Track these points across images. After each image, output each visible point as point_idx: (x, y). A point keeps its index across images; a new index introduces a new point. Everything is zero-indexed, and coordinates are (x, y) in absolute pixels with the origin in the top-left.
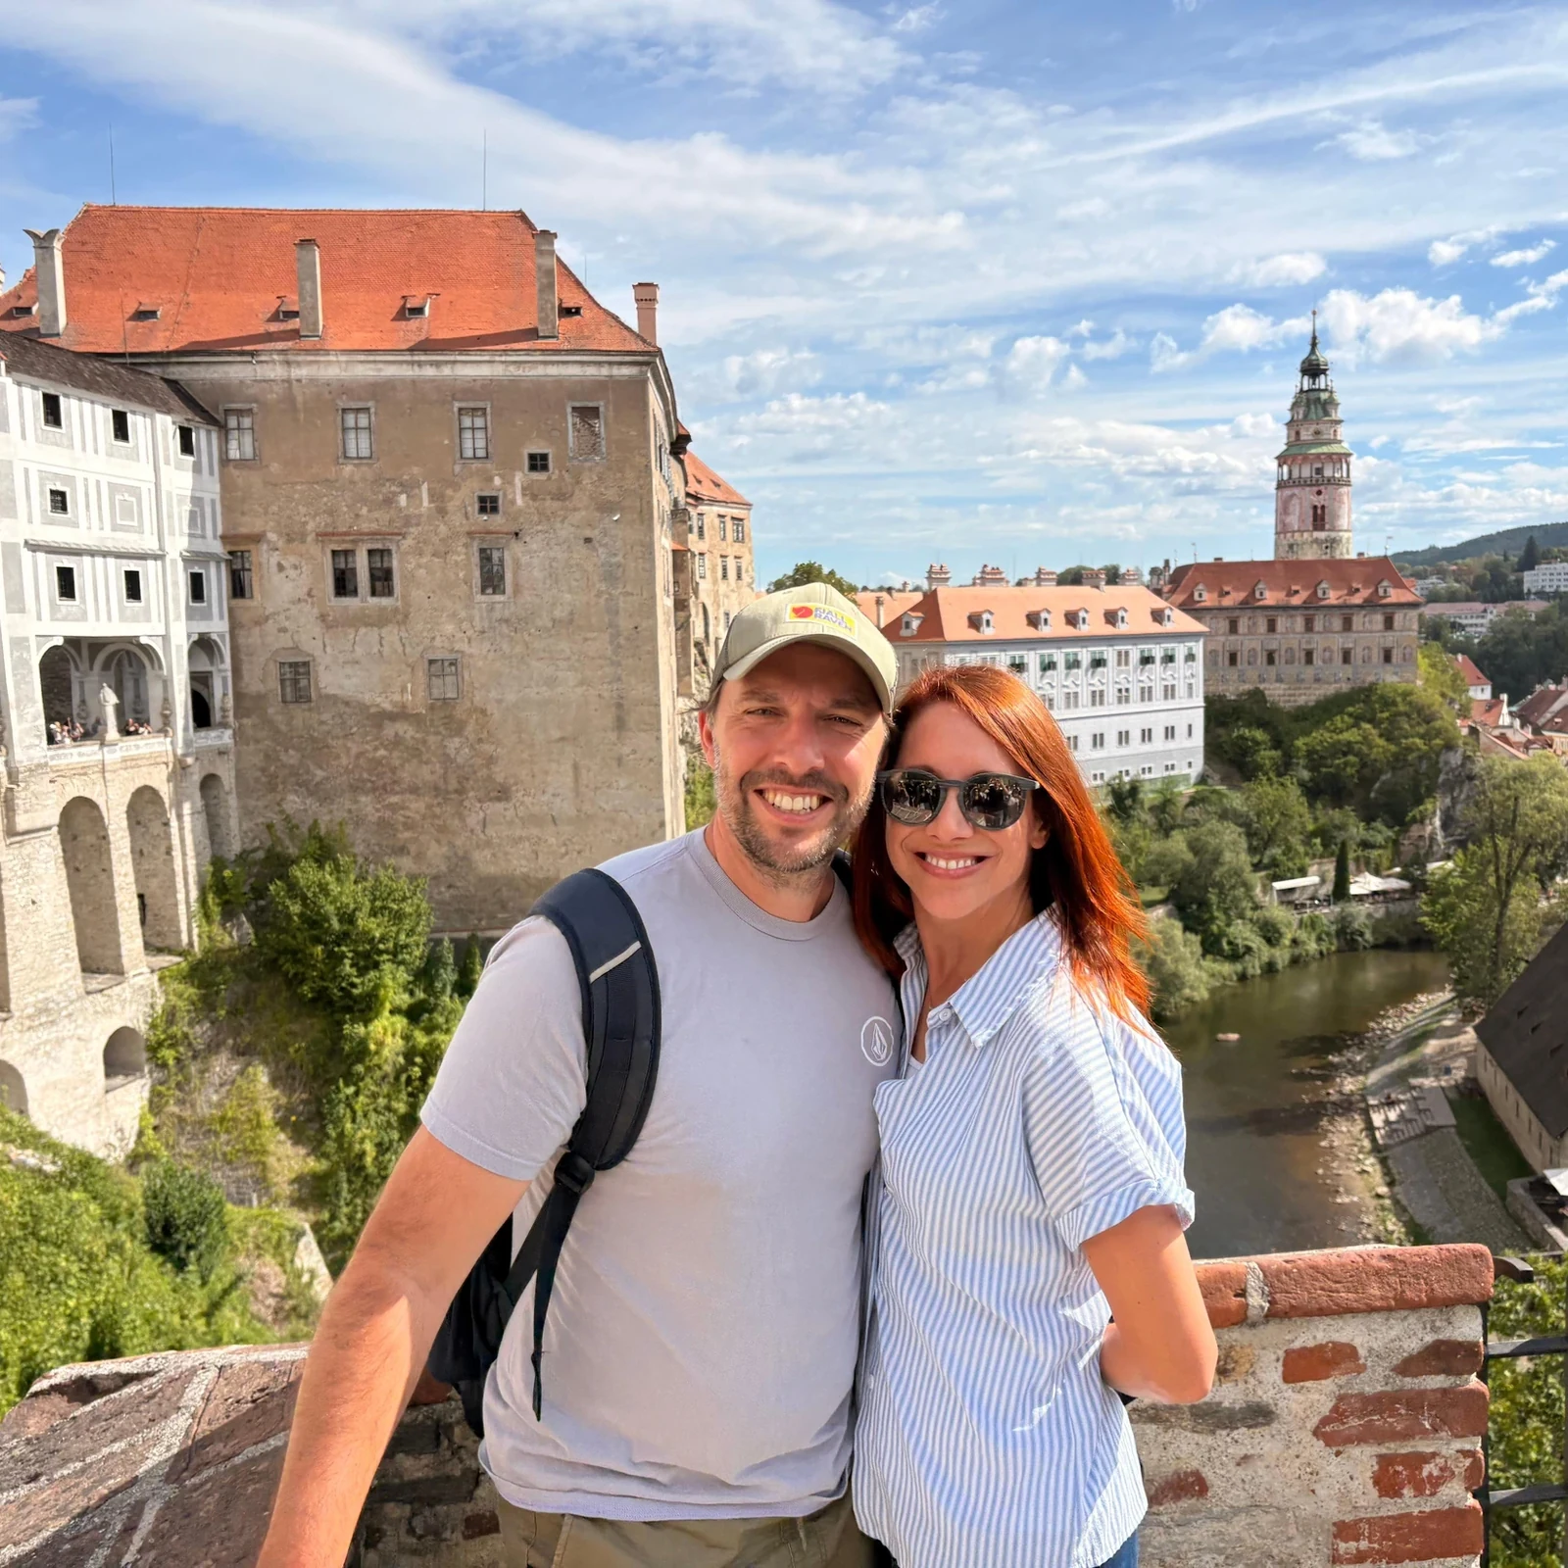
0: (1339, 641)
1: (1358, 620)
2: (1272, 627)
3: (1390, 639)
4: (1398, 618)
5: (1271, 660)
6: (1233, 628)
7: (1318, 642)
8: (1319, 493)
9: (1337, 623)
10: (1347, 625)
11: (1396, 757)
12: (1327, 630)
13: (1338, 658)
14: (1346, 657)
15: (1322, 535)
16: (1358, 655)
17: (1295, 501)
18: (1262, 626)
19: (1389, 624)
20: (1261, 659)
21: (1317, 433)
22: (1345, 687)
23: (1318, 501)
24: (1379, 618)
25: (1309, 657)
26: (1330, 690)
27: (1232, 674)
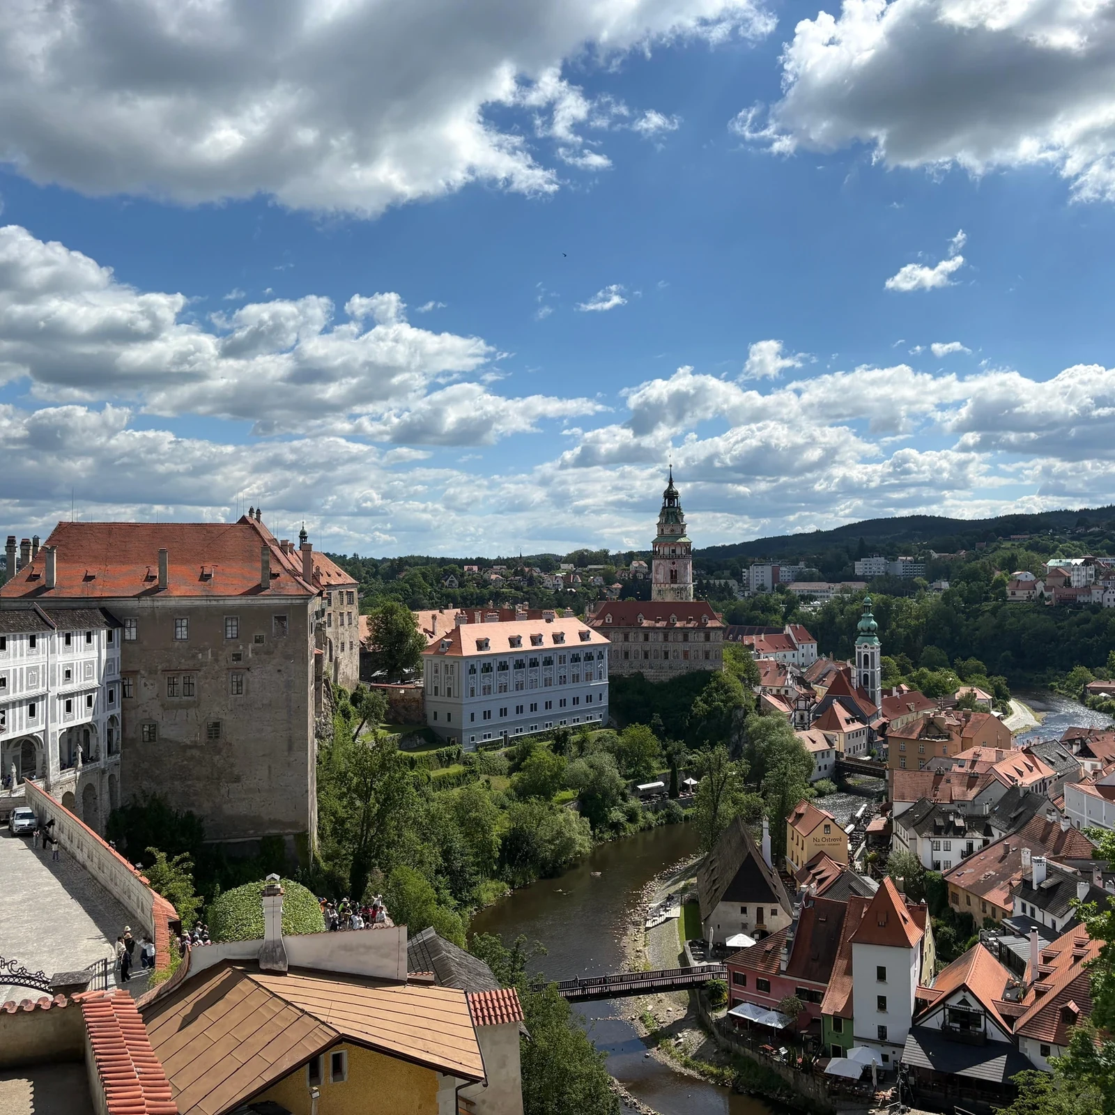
0: (681, 647)
1: (691, 636)
2: (646, 638)
3: (708, 646)
4: (712, 635)
5: (646, 656)
6: (626, 638)
7: (671, 647)
8: (674, 563)
9: (680, 637)
10: (686, 639)
11: (709, 713)
12: (675, 641)
13: (681, 656)
14: (686, 654)
15: (675, 586)
16: (692, 654)
17: (661, 567)
18: (641, 637)
19: (707, 638)
20: (641, 656)
21: (672, 531)
22: (684, 672)
23: (674, 567)
24: (702, 635)
25: (666, 654)
26: (675, 673)
27: (626, 664)
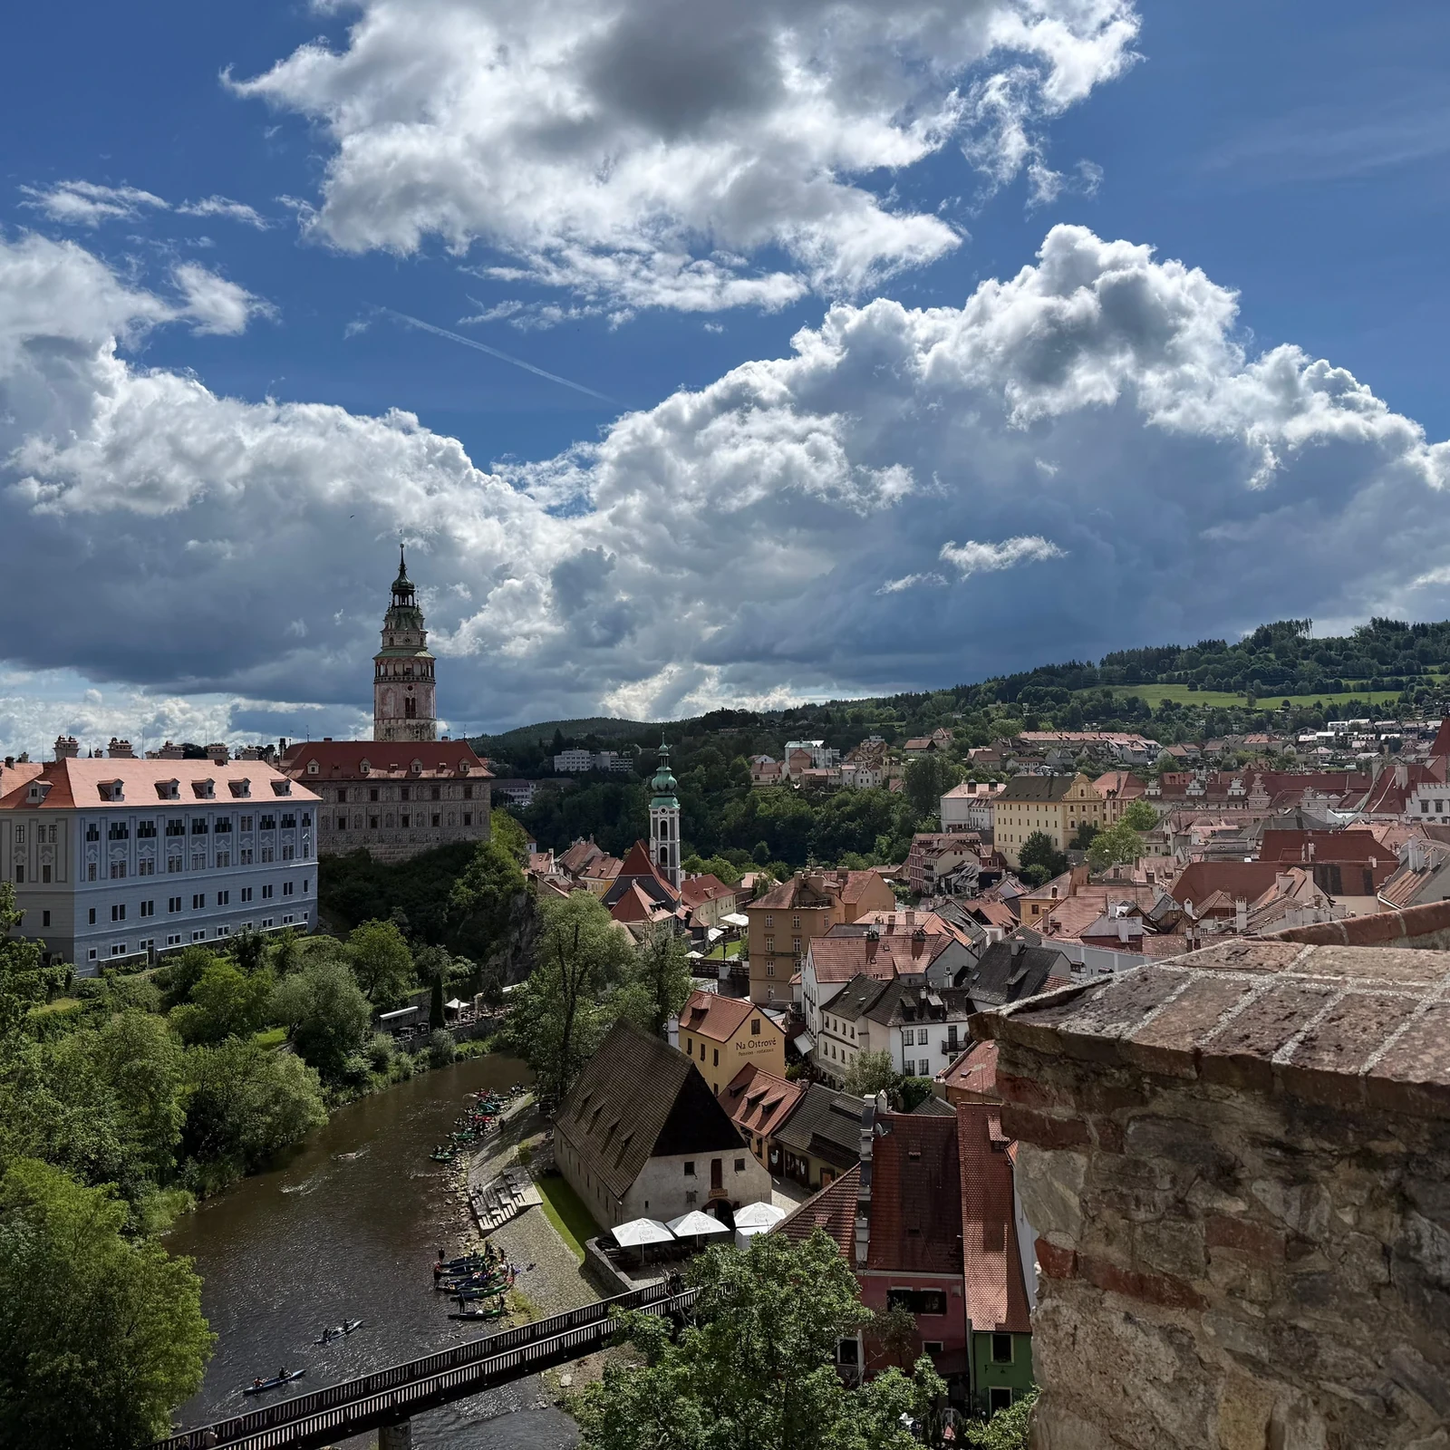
0: (430, 808)
1: (443, 791)
2: (374, 797)
3: (469, 806)
4: (475, 789)
5: (374, 824)
6: (342, 798)
7: (412, 809)
8: (410, 688)
9: (427, 794)
10: (436, 795)
11: (478, 901)
12: (420, 799)
13: (429, 822)
14: (436, 819)
15: (413, 722)
16: (444, 819)
17: (390, 694)
18: (366, 797)
19: (468, 794)
20: (366, 824)
21: (408, 640)
22: (435, 846)
23: (408, 694)
24: (460, 790)
25: (406, 820)
26: (423, 847)
27: (341, 837)
